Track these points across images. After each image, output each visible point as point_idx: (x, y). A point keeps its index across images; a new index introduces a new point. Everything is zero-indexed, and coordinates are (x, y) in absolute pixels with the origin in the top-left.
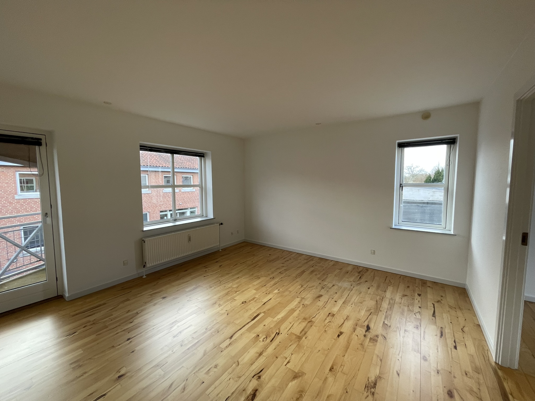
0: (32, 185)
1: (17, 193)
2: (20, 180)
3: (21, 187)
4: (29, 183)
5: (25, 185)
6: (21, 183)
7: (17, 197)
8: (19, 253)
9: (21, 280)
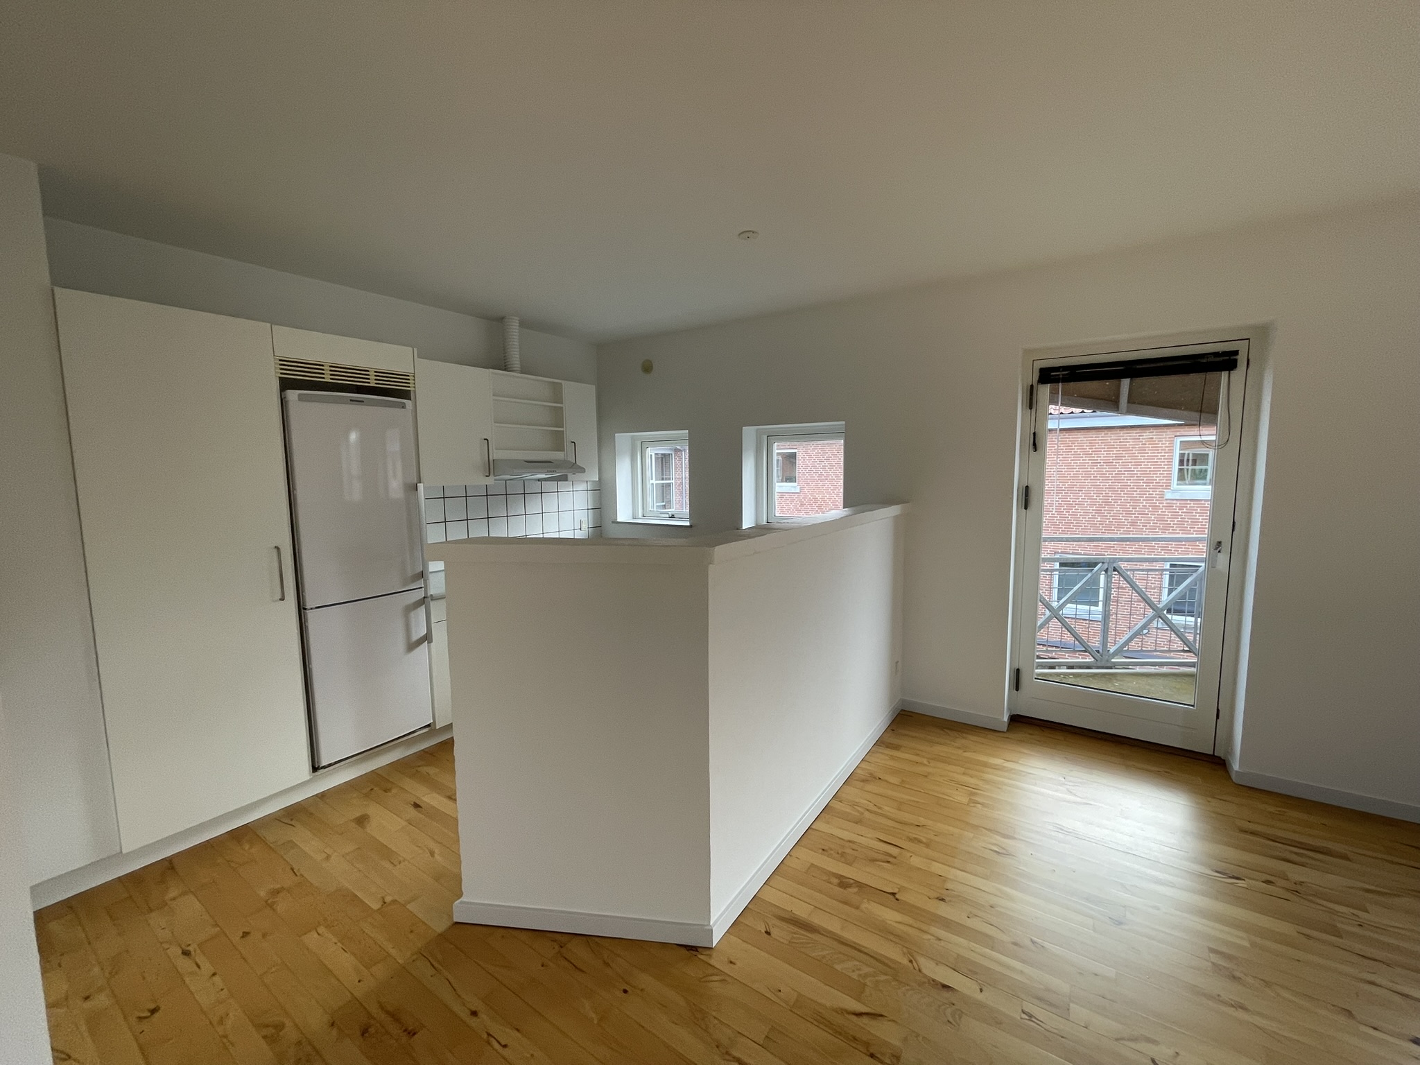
0: (1204, 467)
1: (1170, 486)
2: (1182, 455)
3: (1181, 470)
4: (1197, 462)
5: (1190, 467)
6: (1181, 462)
7: (1168, 495)
8: (1151, 621)
9: (1145, 679)
